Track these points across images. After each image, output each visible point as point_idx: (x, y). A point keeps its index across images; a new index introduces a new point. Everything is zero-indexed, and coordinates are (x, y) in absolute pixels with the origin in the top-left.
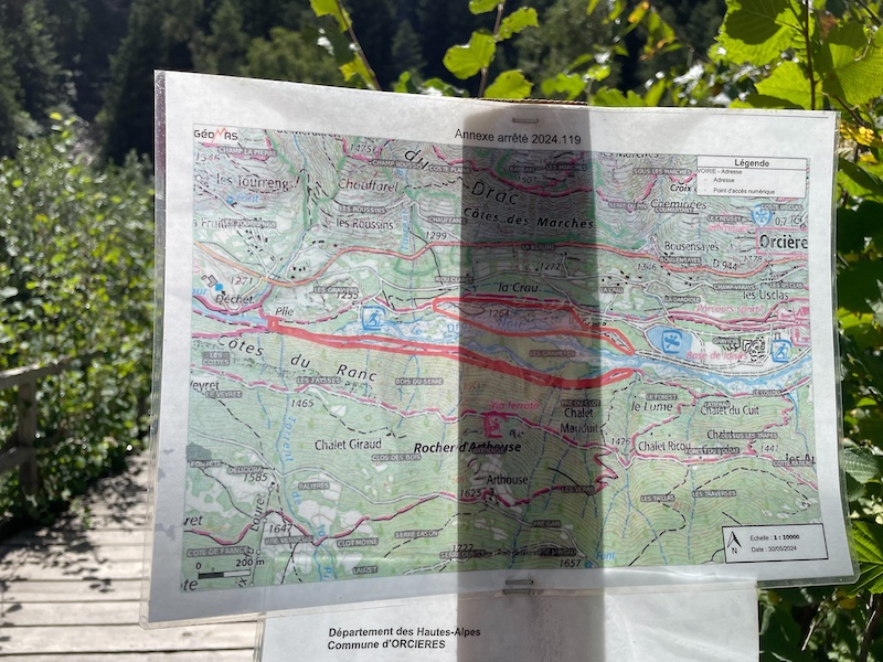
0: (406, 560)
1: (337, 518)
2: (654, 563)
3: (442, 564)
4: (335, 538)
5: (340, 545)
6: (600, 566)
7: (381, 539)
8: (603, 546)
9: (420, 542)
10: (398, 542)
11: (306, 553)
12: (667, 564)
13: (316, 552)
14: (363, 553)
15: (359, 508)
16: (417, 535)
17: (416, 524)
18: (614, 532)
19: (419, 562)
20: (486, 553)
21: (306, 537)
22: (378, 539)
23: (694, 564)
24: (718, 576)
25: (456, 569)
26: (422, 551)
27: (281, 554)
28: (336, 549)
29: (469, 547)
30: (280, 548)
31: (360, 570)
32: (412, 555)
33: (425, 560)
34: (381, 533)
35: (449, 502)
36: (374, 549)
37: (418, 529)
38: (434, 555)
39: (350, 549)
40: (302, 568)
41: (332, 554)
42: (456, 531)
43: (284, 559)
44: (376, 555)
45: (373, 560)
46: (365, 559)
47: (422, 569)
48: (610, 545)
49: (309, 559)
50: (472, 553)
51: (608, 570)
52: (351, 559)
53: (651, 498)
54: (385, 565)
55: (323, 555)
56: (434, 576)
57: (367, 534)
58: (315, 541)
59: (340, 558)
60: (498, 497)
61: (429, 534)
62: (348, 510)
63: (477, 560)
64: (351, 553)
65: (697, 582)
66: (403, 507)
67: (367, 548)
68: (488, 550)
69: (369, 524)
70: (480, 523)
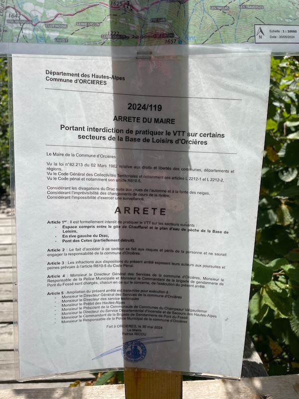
0: (83, 37)
1: (44, 13)
2: (216, 42)
3: (102, 41)
4: (44, 22)
5: (47, 27)
6: (187, 43)
7: (69, 25)
8: (188, 33)
9: (90, 29)
10: (78, 27)
11: (29, 29)
12: (223, 43)
13: (34, 29)
14: (60, 32)
15: (56, 8)
16: (88, 24)
17: (87, 19)
18: (195, 25)
19: (90, 39)
20: (126, 37)
21: (28, 21)
22: (67, 25)
23: (238, 43)
24: (250, 50)
25: (110, 44)
26: (91, 33)
27: (16, 28)
28: (45, 28)
29: (117, 34)
30: (15, 25)
31: (58, 40)
32: (86, 35)
33: (94, 38)
34: (69, 22)
35: (105, 8)
36: (65, 30)
37: (89, 21)
38: (99, 36)
39: (53, 29)
40: (28, 36)
41: (43, 31)
42: (109, 24)
43: (18, 31)
44: (67, 33)
45: (65, 36)
46: (61, 35)
47: (92, 43)
48: (193, 32)
49: (31, 32)
50: (119, 37)
51: (191, 46)
52: (54, 34)
53: (216, 8)
54: (72, 39)
55: (38, 31)
56: (98, 47)
57: (61, 22)
58: (34, 23)
59: (47, 33)
60: (132, 6)
61: (95, 24)
62: (50, 9)
63: (122, 40)
64: (54, 31)
65: (238, 52)
66: (80, 9)
67: (61, 29)
68: (127, 36)
69: (62, 17)
70: (122, 20)
